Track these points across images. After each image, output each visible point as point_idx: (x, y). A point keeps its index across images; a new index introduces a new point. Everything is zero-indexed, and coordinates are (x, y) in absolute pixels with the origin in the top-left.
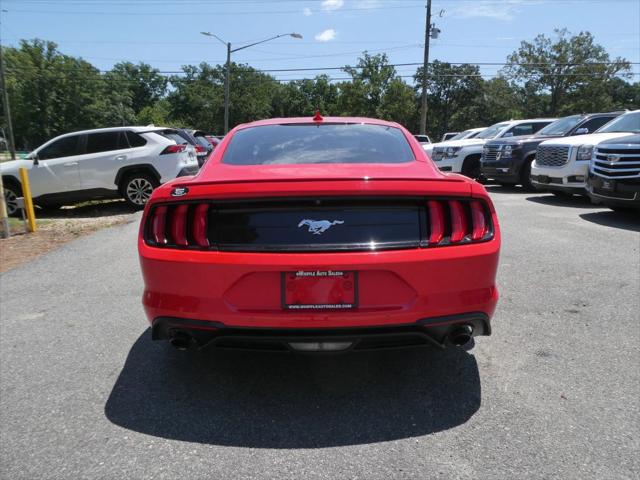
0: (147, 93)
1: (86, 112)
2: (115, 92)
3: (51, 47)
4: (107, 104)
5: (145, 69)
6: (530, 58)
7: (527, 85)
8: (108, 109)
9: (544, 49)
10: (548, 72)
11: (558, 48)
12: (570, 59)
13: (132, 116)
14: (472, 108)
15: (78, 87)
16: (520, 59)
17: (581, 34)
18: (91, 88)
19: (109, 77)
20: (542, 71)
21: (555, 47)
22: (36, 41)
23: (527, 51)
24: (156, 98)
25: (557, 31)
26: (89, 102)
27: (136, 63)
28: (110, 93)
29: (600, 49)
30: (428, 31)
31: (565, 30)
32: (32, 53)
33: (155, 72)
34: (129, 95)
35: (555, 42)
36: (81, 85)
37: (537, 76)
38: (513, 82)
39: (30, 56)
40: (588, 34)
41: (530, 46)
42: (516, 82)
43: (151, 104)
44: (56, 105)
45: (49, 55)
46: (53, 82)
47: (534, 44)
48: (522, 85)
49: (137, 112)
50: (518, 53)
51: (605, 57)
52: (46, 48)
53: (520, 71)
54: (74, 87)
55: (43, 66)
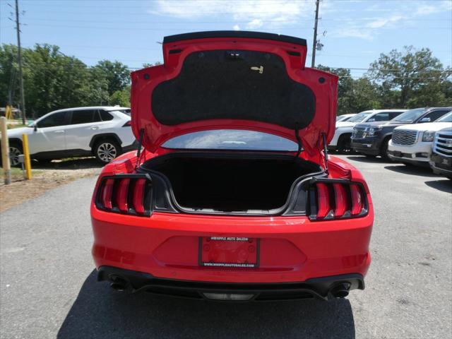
0: (118, 82)
1: (76, 93)
2: (96, 81)
3: (56, 49)
4: (91, 88)
5: (118, 65)
6: (387, 66)
7: (384, 83)
8: (91, 92)
9: (396, 60)
10: (399, 76)
11: (406, 59)
12: (415, 67)
13: (107, 97)
14: (344, 99)
15: (71, 76)
16: (379, 66)
17: (423, 50)
18: (81, 77)
19: (93, 71)
20: (395, 75)
21: (404, 58)
22: (46, 45)
23: (384, 60)
24: (125, 85)
25: (406, 47)
26: (79, 86)
27: (113, 61)
28: (93, 81)
29: (436, 60)
30: (314, 45)
31: (412, 46)
32: (42, 52)
33: (125, 67)
34: (106, 83)
35: (405, 55)
36: (74, 75)
37: (391, 78)
38: (374, 82)
39: (40, 55)
40: (428, 50)
41: (386, 57)
42: (376, 82)
43: (121, 89)
44: (56, 87)
45: (54, 54)
46: (54, 72)
47: (389, 56)
48: (380, 84)
49: (111, 94)
50: (378, 61)
51: (440, 66)
52: (52, 50)
53: (379, 74)
54: (68, 76)
55: (49, 62)
